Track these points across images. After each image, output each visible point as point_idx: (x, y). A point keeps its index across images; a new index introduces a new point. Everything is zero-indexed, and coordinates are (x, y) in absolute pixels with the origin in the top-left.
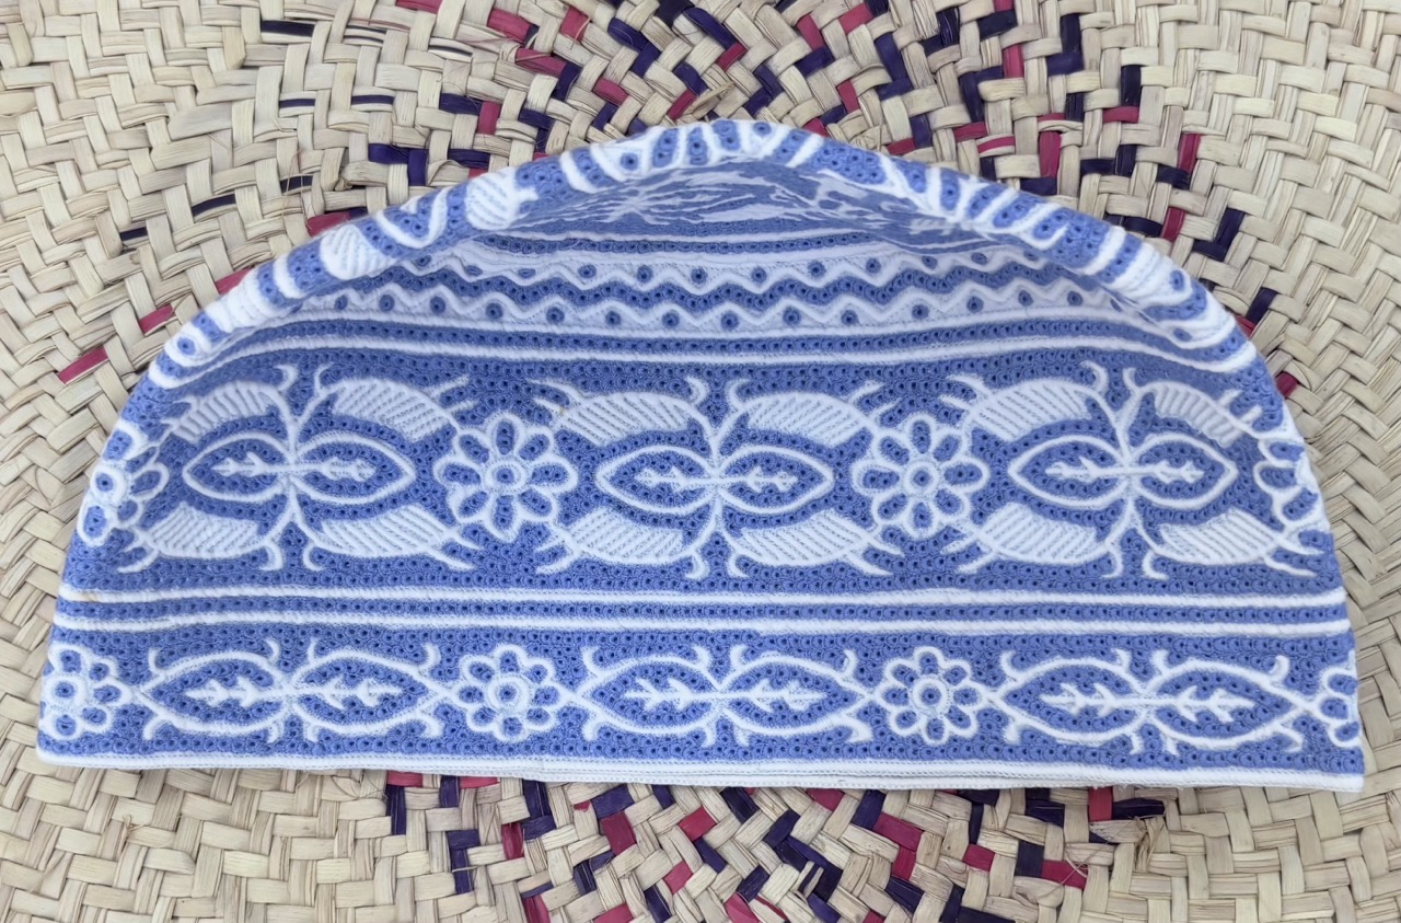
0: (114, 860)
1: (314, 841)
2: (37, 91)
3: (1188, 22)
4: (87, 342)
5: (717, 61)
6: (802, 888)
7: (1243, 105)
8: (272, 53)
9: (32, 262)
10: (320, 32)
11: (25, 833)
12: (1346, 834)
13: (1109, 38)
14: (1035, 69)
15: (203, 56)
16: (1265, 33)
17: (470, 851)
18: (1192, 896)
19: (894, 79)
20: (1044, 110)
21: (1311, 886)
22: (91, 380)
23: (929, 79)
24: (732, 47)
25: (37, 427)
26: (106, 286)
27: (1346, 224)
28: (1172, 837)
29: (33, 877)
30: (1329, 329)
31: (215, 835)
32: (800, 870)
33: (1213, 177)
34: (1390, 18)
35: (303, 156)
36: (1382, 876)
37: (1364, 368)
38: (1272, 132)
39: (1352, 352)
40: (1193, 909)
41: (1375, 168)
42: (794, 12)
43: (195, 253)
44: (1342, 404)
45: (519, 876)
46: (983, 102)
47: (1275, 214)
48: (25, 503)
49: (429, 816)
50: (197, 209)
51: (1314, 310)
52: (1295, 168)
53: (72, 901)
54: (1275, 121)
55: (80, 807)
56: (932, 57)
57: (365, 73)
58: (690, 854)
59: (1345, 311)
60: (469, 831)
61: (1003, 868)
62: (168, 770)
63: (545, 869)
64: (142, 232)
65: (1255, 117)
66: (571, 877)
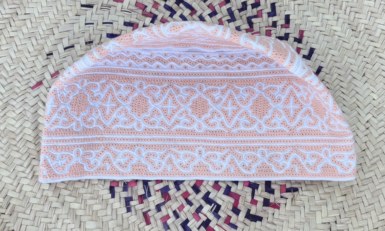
0: (43, 205)
1: (92, 200)
2: (26, 20)
3: (301, 5)
4: (38, 80)
5: (190, 14)
6: (211, 210)
7: (314, 24)
8: (84, 12)
9: (25, 61)
10: (95, 7)
11: (22, 199)
12: (342, 196)
13: (282, 8)
14: (265, 16)
15: (67, 12)
16: (319, 7)
17: (130, 202)
18: (305, 211)
19: (231, 18)
20: (267, 25)
21: (334, 208)
22: (39, 89)
23: (240, 18)
24: (193, 11)
25: (26, 101)
26: (43, 67)
27: (339, 51)
28: (301, 197)
29: (23, 209)
30: (336, 76)
31: (68, 199)
32: (211, 205)
33: (307, 40)
34: (348, 3)
35: (91, 36)
36: (351, 206)
37: (344, 85)
38: (321, 30)
39: (341, 81)
40: (306, 214)
41: (346, 38)
42: (208, 3)
43: (65, 59)
44: (339, 93)
45: (142, 208)
46: (253, 23)
47: (322, 49)
48: (22, 119)
49: (120, 194)
50: (65, 49)
51: (332, 71)
52: (326, 38)
53: (33, 215)
54: (322, 27)
55: (35, 192)
56: (240, 13)
57: (106, 17)
58: (184, 202)
59: (339, 71)
60: (130, 197)
61: (260, 205)
62: (57, 183)
63: (149, 206)
64: (52, 54)
65: (317, 26)
66: (155, 208)
